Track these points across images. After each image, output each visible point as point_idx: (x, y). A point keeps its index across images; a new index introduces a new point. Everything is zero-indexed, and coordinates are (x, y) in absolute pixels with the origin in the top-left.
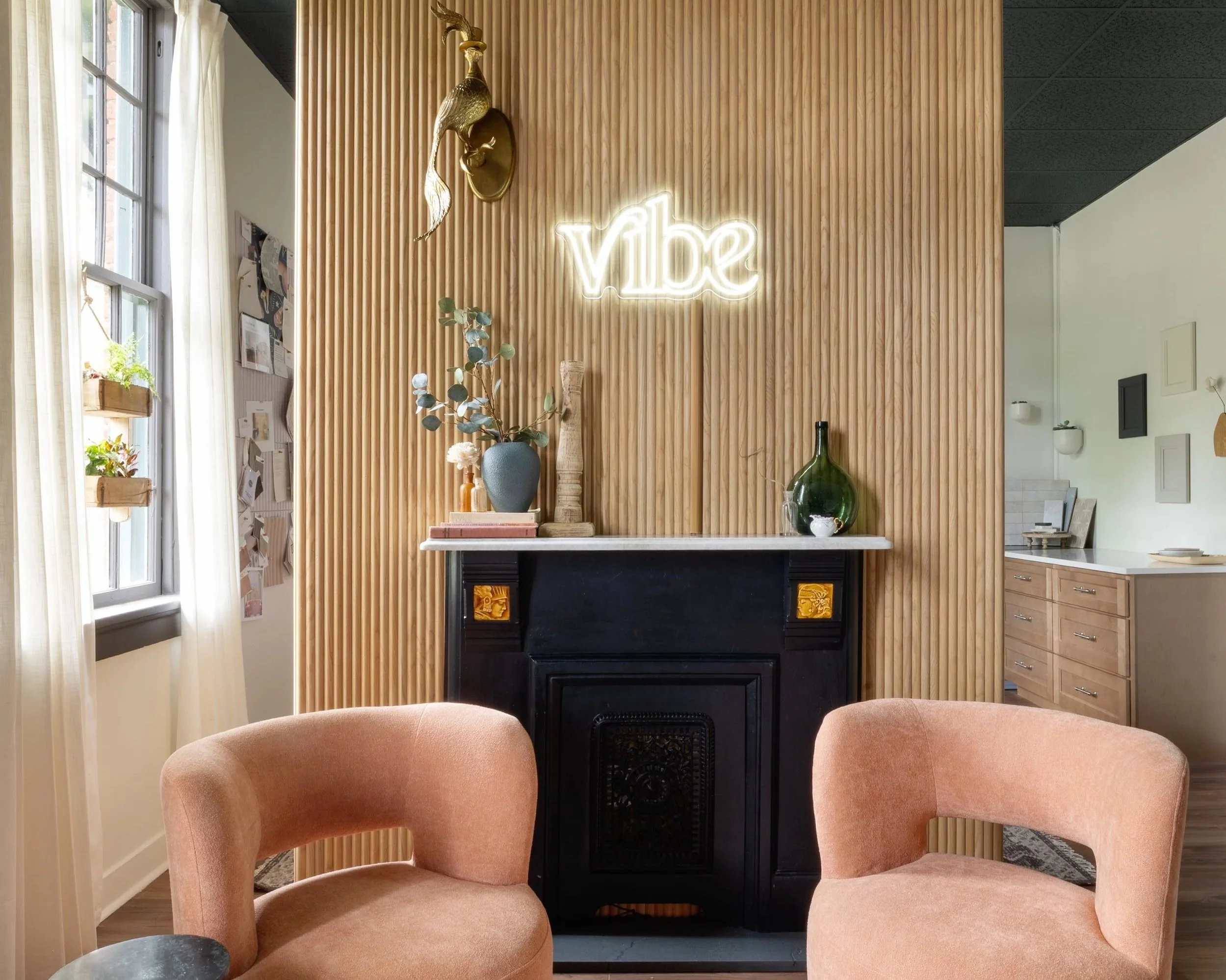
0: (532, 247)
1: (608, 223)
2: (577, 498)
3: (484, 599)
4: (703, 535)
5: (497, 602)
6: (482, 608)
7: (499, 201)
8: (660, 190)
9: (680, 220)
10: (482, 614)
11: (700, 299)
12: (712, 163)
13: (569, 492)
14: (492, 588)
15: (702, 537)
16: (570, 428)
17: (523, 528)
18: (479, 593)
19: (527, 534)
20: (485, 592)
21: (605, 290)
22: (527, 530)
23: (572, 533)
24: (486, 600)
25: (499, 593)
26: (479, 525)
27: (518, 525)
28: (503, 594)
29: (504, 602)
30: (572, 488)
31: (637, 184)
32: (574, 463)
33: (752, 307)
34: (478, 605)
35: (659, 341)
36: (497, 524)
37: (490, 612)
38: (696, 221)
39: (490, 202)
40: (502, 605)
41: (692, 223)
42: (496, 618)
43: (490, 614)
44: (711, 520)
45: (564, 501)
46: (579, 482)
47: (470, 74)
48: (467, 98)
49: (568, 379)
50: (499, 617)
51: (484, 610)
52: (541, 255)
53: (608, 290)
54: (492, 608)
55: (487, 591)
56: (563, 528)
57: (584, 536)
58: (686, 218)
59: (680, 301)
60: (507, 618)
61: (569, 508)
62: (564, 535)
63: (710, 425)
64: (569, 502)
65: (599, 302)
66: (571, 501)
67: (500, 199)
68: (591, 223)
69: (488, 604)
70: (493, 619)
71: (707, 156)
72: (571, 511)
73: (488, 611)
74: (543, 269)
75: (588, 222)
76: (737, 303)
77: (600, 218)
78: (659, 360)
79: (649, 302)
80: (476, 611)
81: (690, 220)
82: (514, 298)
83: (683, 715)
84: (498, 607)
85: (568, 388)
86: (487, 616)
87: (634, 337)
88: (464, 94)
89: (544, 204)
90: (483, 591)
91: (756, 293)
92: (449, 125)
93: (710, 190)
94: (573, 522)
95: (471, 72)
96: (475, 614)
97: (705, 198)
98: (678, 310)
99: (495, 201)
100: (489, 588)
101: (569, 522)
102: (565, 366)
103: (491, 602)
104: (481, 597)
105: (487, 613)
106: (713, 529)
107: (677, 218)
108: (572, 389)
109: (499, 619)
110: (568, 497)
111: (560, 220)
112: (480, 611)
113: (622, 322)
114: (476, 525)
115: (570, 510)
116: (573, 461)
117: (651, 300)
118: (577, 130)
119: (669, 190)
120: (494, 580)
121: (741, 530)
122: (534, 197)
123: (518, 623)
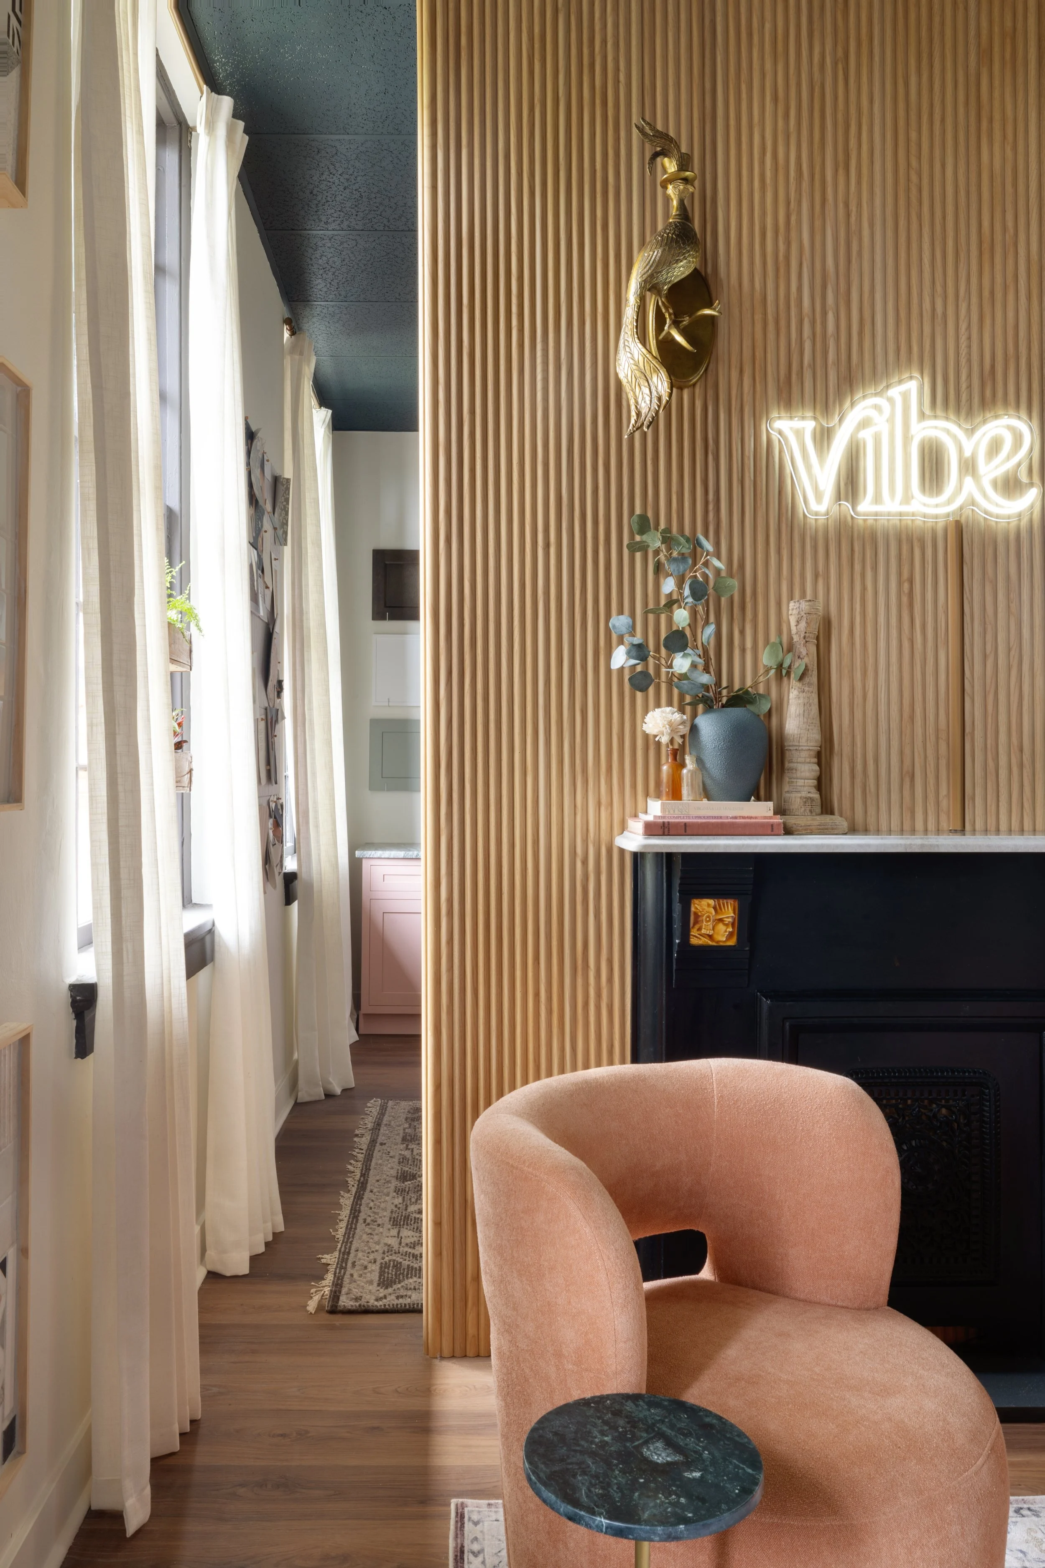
0: (737, 450)
1: (837, 418)
2: (815, 782)
3: (704, 918)
4: (967, 833)
5: (721, 920)
6: (699, 929)
7: (692, 387)
8: (906, 375)
9: (931, 414)
10: (701, 937)
11: (959, 519)
12: (972, 339)
13: (807, 774)
14: (715, 901)
15: (964, 835)
16: (806, 689)
17: (768, 822)
18: (697, 909)
19: (772, 830)
20: (706, 908)
21: (836, 508)
22: (772, 825)
23: (819, 829)
24: (706, 919)
25: (723, 910)
26: (704, 817)
27: (756, 818)
28: (729, 911)
29: (729, 922)
30: (812, 770)
31: (874, 368)
32: (814, 736)
33: (1026, 531)
34: (695, 924)
35: (906, 575)
36: (727, 817)
37: (711, 934)
38: (952, 416)
39: (681, 389)
40: (727, 925)
41: (947, 419)
42: (718, 942)
43: (710, 937)
44: (976, 813)
45: (801, 786)
46: (816, 760)
47: (676, 215)
48: (680, 248)
49: (803, 624)
50: (724, 942)
51: (703, 931)
52: (749, 458)
53: (838, 507)
54: (713, 929)
55: (709, 905)
56: (809, 823)
57: (836, 833)
58: (939, 412)
59: (932, 522)
60: (732, 942)
61: (809, 795)
62: (809, 831)
63: (973, 687)
64: (807, 788)
65: (826, 521)
66: (809, 786)
67: (694, 385)
68: (815, 418)
69: (709, 924)
70: (714, 944)
71: (966, 329)
72: (812, 799)
73: (708, 933)
74: (752, 478)
75: (811, 417)
76: (1006, 524)
77: (827, 410)
78: (905, 599)
79: (891, 523)
80: (692, 933)
81: (944, 415)
82: (714, 517)
83: (959, 1072)
84: (721, 927)
85: (802, 636)
86: (707, 940)
87: (872, 568)
88: (677, 242)
89: (751, 392)
90: (703, 906)
91: (1032, 513)
92: (650, 285)
93: (969, 376)
94: (814, 814)
95: (678, 213)
96: (691, 937)
97: (964, 386)
98: (930, 535)
99: (688, 387)
100: (711, 902)
101: (809, 814)
102: (799, 608)
103: (714, 921)
104: (700, 914)
105: (706, 936)
106: (979, 825)
107: (928, 411)
108: (809, 637)
109: (721, 944)
110: (806, 781)
111: (774, 414)
112: (699, 932)
113: (857, 548)
114: (700, 817)
115: (810, 798)
116: (813, 734)
117: (895, 520)
118: (795, 293)
119: (916, 374)
120: (717, 893)
121: (1015, 825)
122: (739, 383)
123: (747, 949)
